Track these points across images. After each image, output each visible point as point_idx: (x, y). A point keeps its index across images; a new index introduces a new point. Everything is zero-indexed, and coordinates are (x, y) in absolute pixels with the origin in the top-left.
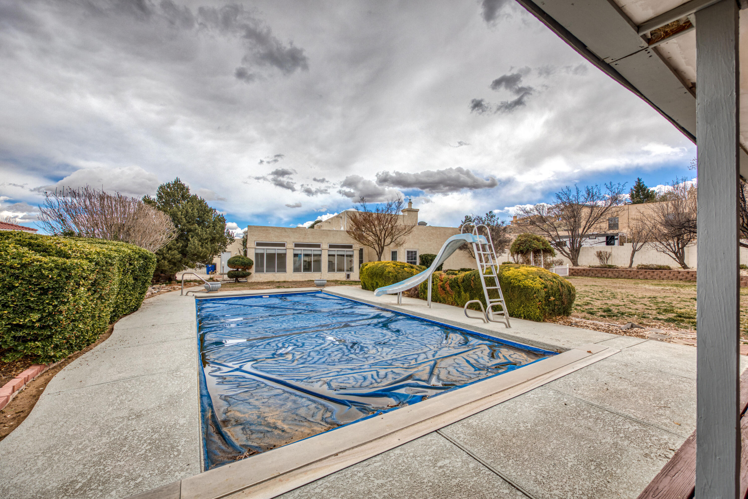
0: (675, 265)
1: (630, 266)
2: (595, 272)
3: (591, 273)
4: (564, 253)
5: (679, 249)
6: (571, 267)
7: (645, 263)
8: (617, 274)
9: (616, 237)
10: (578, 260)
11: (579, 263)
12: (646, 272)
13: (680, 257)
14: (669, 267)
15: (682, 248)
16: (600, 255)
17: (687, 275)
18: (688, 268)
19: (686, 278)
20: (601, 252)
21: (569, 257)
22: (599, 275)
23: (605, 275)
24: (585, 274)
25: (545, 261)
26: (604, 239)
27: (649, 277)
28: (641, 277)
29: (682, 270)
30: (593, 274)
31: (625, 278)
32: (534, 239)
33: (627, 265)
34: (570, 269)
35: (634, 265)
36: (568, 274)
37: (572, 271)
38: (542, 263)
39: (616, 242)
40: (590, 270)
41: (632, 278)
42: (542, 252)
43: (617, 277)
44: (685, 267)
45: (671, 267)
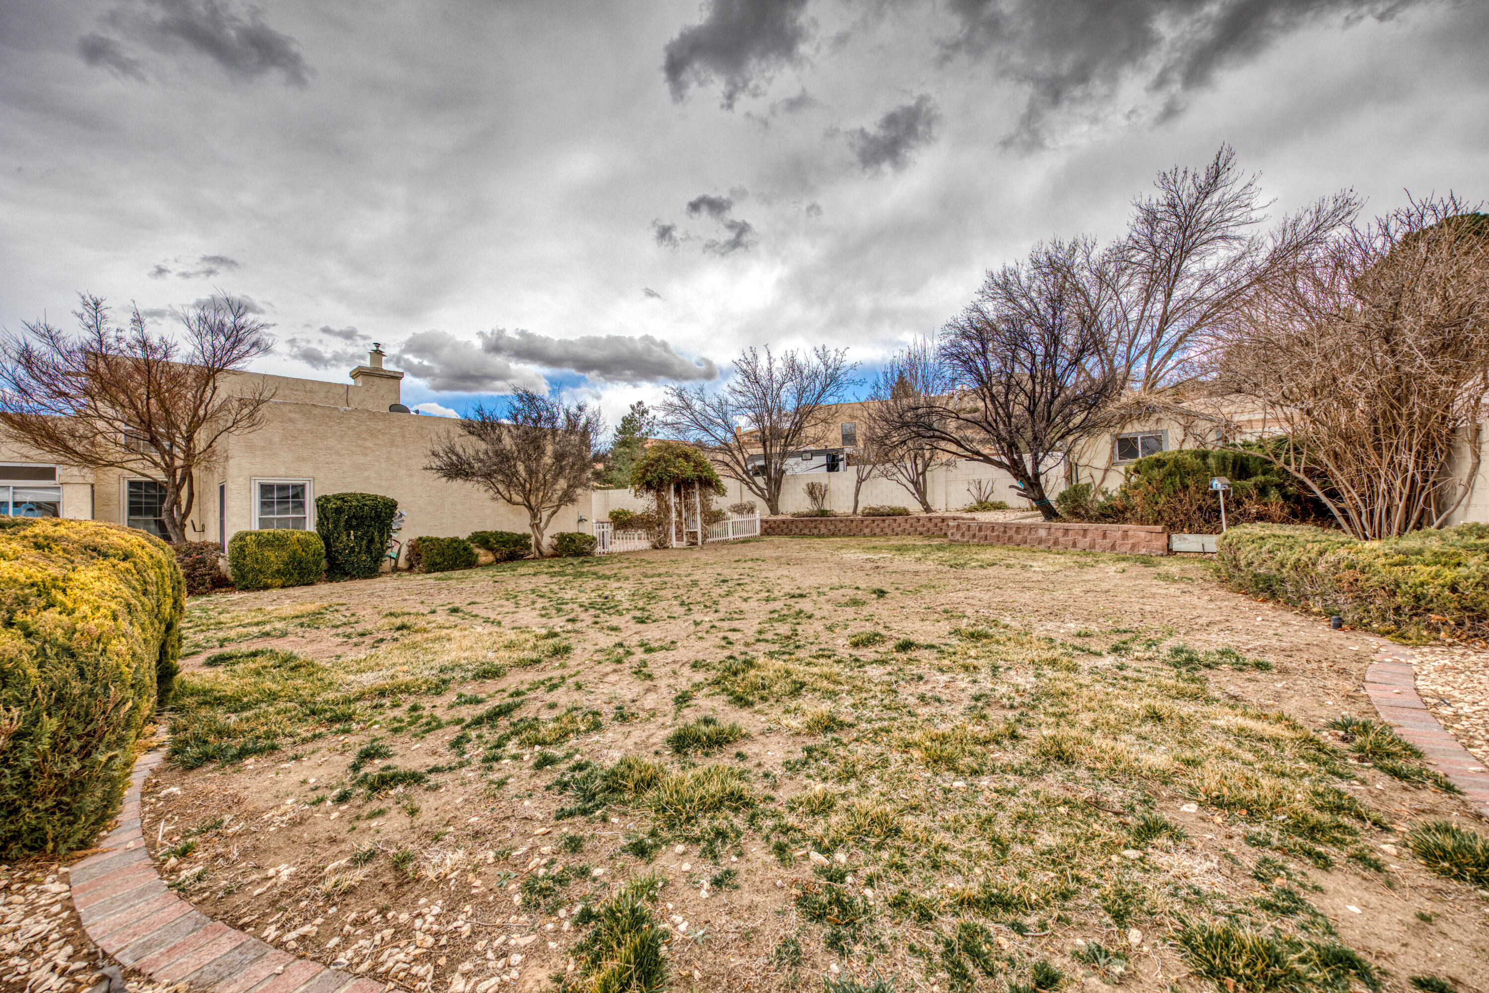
0: (914, 507)
1: (855, 512)
2: (801, 525)
3: (794, 527)
4: (753, 487)
5: (918, 475)
6: (765, 517)
7: (876, 503)
8: (832, 527)
9: (841, 456)
10: (780, 503)
11: (781, 507)
12: (873, 521)
13: (920, 490)
14: (905, 510)
15: (923, 473)
16: (813, 491)
17: (930, 525)
18: (931, 511)
19: (928, 531)
20: (813, 485)
21: (763, 497)
22: (806, 531)
23: (816, 531)
24: (786, 531)
25: (705, 506)
26: (823, 460)
27: (877, 530)
28: (867, 531)
29: (924, 515)
30: (798, 531)
31: (844, 535)
32: (678, 456)
33: (851, 511)
34: (762, 521)
35: (860, 509)
36: (758, 532)
37: (766, 526)
38: (699, 511)
39: (841, 464)
40: (792, 522)
41: (854, 535)
42: (697, 486)
43: (833, 535)
44: (928, 509)
45: (911, 510)
